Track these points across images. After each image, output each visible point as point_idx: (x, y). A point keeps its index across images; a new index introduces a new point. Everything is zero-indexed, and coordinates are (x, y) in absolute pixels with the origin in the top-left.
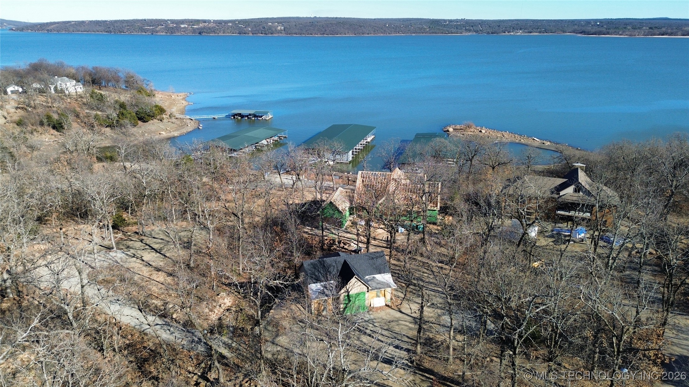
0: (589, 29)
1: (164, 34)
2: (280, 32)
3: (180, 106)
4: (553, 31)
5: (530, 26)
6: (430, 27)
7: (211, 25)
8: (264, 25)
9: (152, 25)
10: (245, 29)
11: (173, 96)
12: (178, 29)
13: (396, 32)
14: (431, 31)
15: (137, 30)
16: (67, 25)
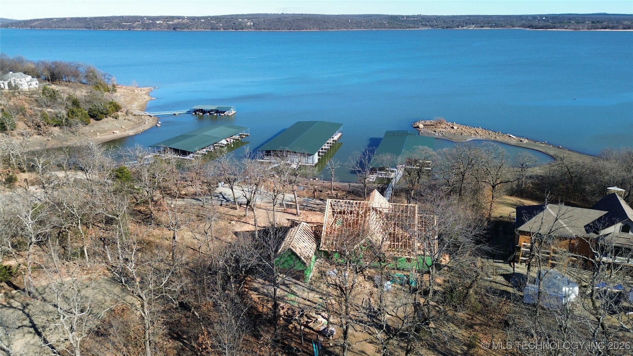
0: (536, 23)
1: (140, 29)
2: (250, 27)
3: (141, 102)
4: (503, 26)
5: (482, 21)
6: (389, 22)
7: (185, 21)
8: (235, 21)
9: (129, 21)
10: (216, 25)
11: (136, 91)
12: (154, 25)
13: (358, 27)
14: (390, 26)
15: (115, 26)
16: (50, 22)
